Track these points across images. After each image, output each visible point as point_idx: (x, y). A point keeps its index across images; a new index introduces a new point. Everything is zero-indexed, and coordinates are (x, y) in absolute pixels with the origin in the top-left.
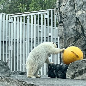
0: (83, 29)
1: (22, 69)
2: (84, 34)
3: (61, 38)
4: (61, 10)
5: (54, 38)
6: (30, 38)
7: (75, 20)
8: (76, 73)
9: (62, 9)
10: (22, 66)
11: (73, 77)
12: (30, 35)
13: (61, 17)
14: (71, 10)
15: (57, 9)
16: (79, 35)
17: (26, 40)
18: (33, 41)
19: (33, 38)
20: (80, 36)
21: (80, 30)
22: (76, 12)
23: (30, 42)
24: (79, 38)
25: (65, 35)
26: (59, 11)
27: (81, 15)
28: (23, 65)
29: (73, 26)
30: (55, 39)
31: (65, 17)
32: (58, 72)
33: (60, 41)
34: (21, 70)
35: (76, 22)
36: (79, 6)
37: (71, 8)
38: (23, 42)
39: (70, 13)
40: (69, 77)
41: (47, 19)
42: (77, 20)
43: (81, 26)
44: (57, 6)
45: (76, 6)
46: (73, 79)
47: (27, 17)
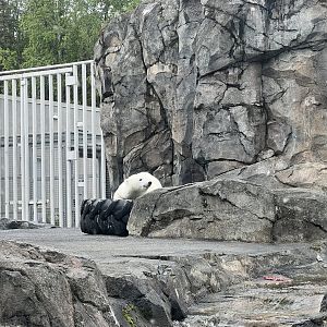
0: (163, 111)
1: (11, 213)
2: (166, 123)
3: (108, 135)
4: (107, 64)
5: (89, 135)
6: (31, 136)
7: (145, 90)
8: (154, 220)
9: (111, 61)
10: (11, 206)
11: (146, 232)
12: (30, 128)
13: (108, 81)
14: (134, 65)
15: (97, 61)
16: (153, 127)
17: (19, 141)
18: (39, 143)
19: (39, 136)
20: (157, 128)
21: (156, 114)
22: (146, 68)
23: (31, 144)
24: (154, 134)
25: (119, 128)
26: (104, 66)
27: (159, 76)
28: (14, 203)
29: (140, 104)
30: (93, 137)
31: (120, 82)
32: (106, 219)
33: (106, 142)
34: (7, 216)
35: (147, 94)
36: (155, 54)
37: (133, 59)
38: (11, 145)
39: (130, 71)
40: (135, 233)
41: (71, 87)
42: (148, 89)
43: (160, 103)
44: (98, 54)
45: (146, 55)
46: (146, 236)
47: (22, 83)
